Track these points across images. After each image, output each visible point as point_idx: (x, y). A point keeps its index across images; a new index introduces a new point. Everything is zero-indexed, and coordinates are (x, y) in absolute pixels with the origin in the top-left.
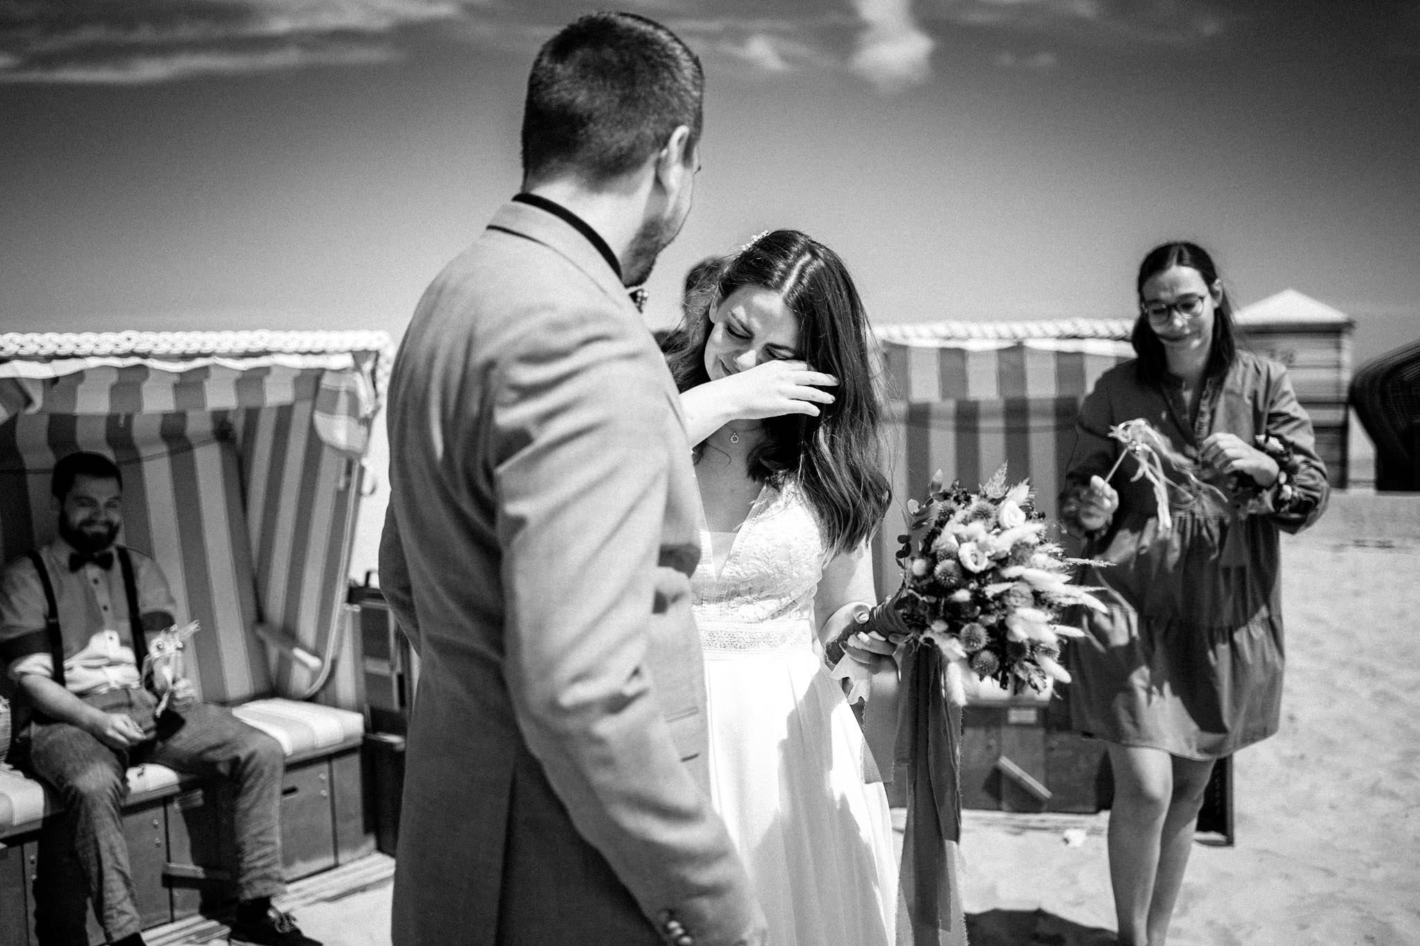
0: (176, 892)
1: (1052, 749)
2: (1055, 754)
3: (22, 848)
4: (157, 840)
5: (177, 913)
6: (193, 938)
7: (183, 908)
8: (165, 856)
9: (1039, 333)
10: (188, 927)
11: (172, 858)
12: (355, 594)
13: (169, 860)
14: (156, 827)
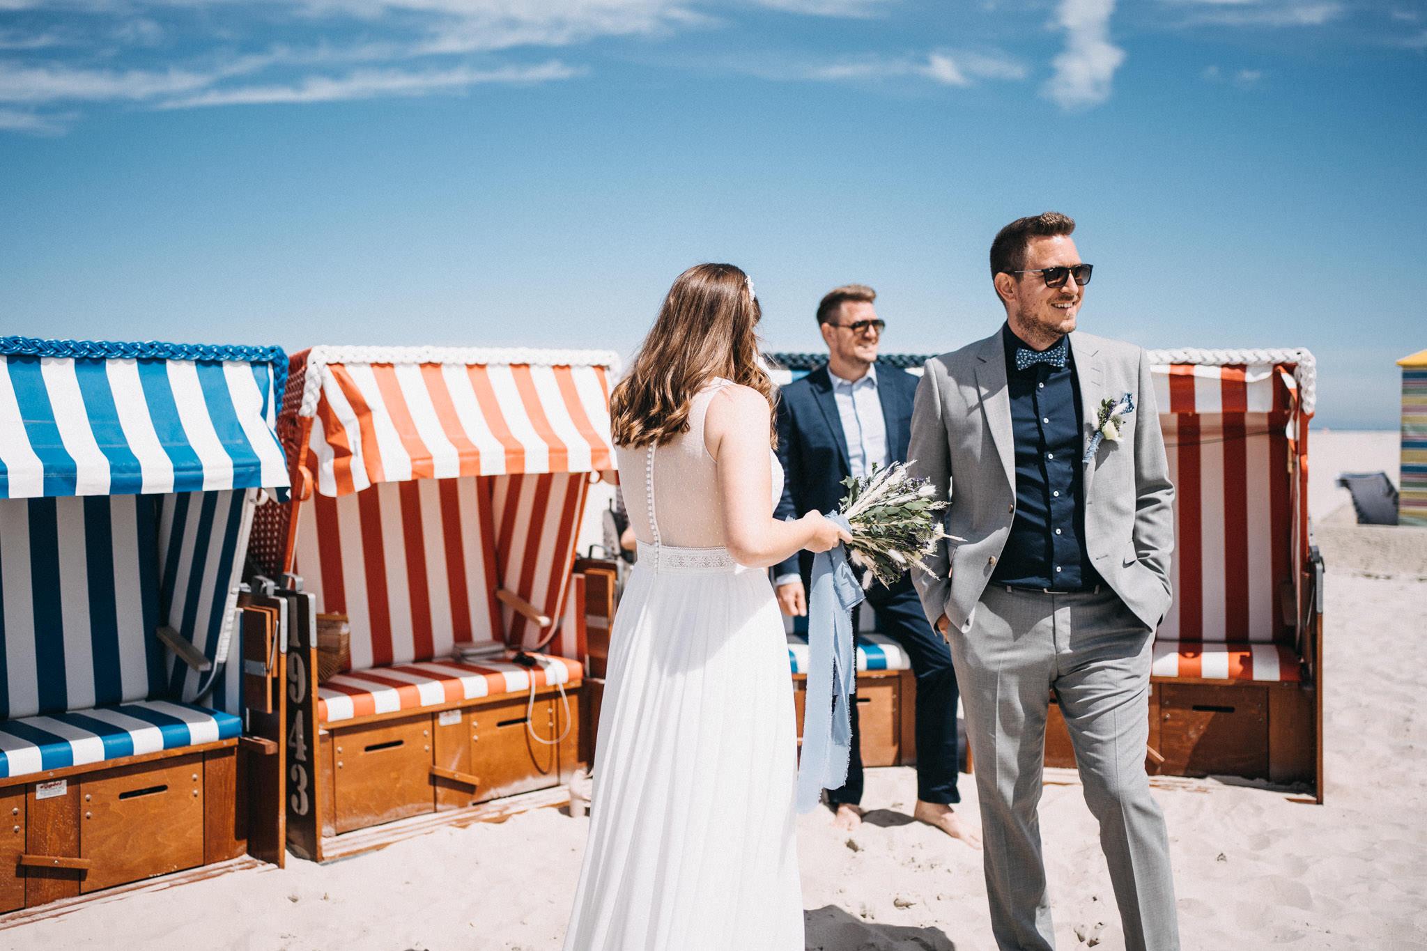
0: (439, 790)
1: (1166, 720)
2: (1169, 723)
3: (333, 741)
4: (427, 747)
5: (439, 807)
6: (454, 823)
7: (443, 803)
8: (431, 759)
9: (1157, 360)
10: (447, 817)
11: (437, 762)
12: (581, 565)
13: (434, 763)
14: (425, 736)
